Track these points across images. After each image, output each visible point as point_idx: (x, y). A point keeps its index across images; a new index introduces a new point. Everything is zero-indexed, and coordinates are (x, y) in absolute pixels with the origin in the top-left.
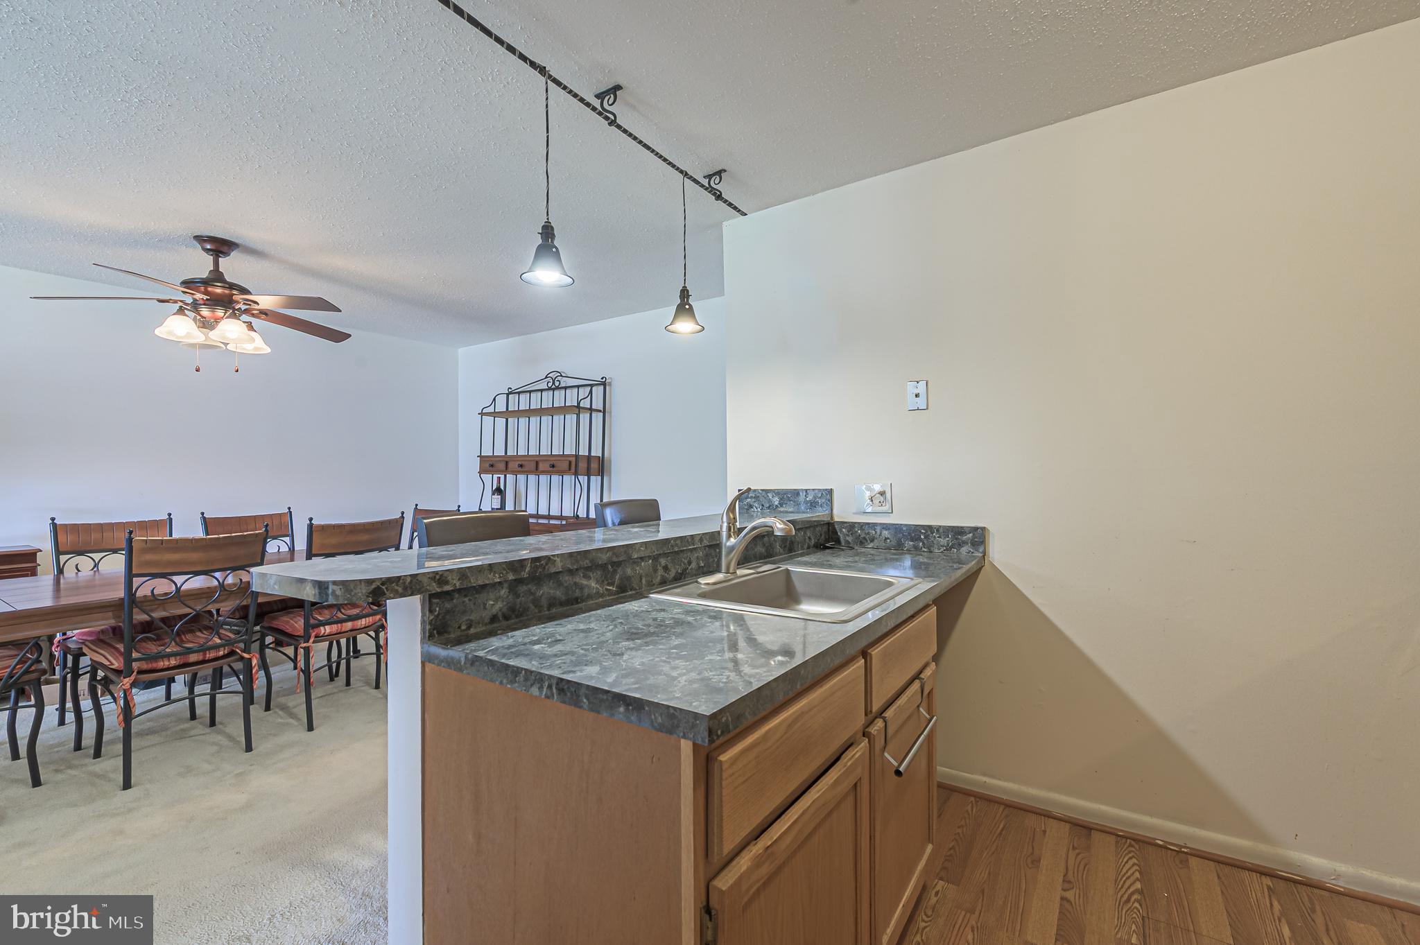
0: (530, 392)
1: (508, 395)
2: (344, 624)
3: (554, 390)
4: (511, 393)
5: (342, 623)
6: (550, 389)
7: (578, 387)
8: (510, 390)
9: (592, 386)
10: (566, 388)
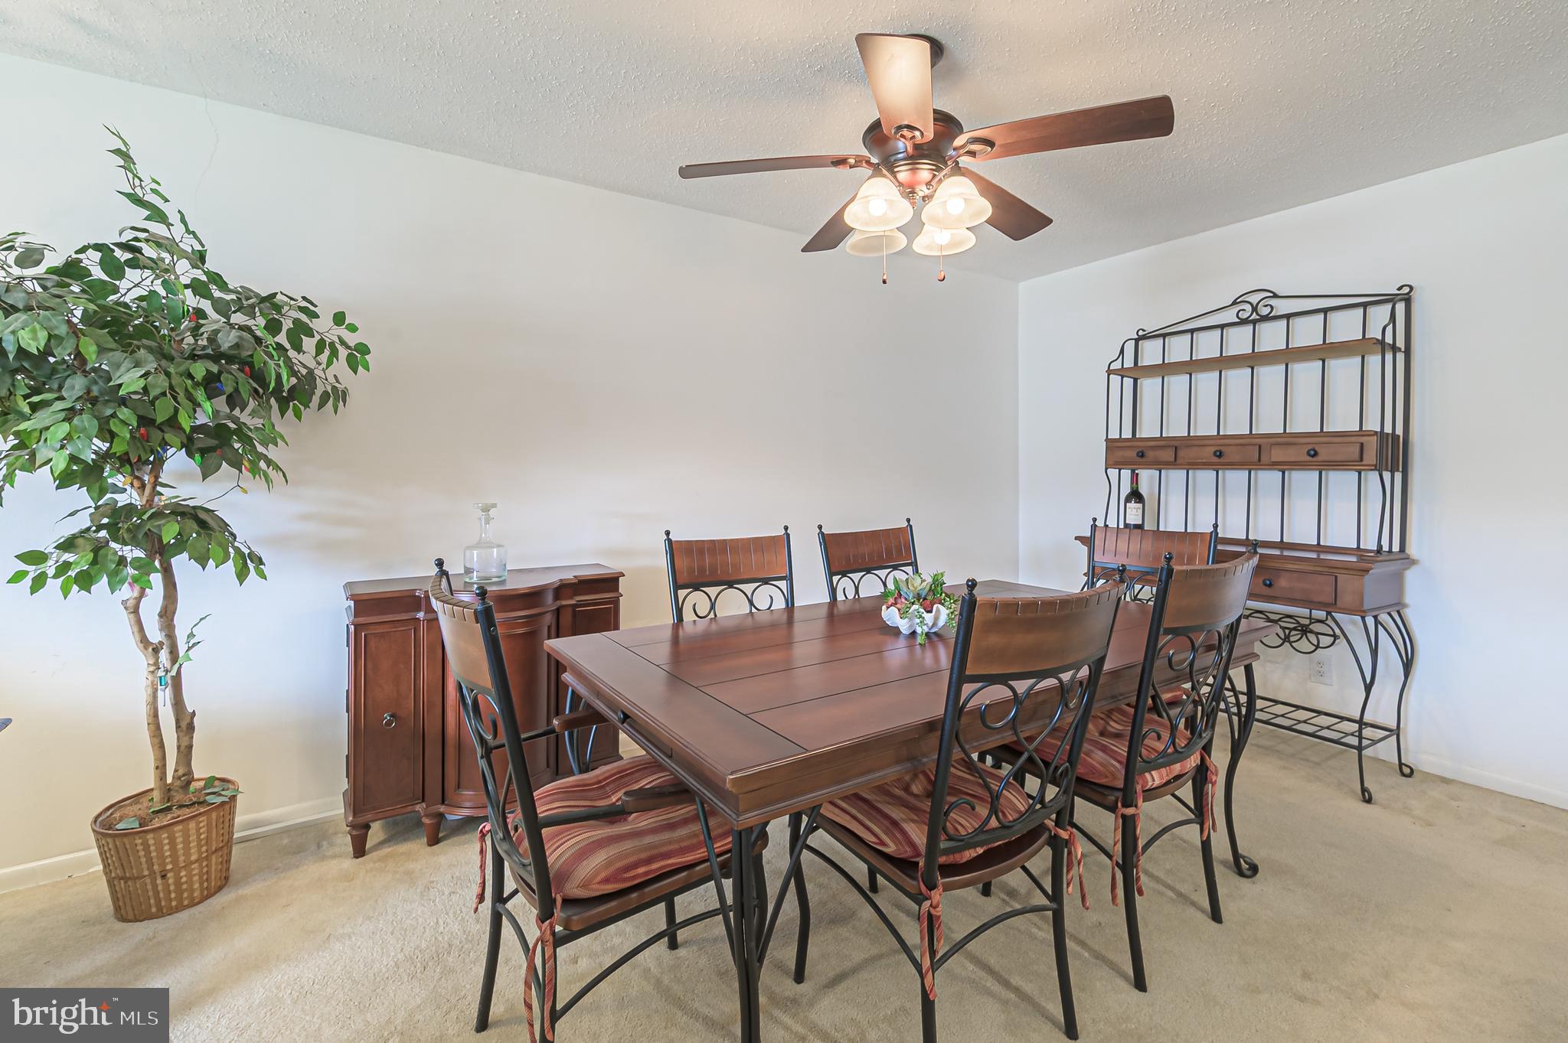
0: (1192, 331)
1: (1137, 341)
2: (1172, 767)
3: (1254, 322)
4: (1144, 338)
5: (1169, 766)
6: (1243, 322)
7: (1325, 311)
8: (1141, 333)
9: (1365, 305)
10: (1288, 317)
